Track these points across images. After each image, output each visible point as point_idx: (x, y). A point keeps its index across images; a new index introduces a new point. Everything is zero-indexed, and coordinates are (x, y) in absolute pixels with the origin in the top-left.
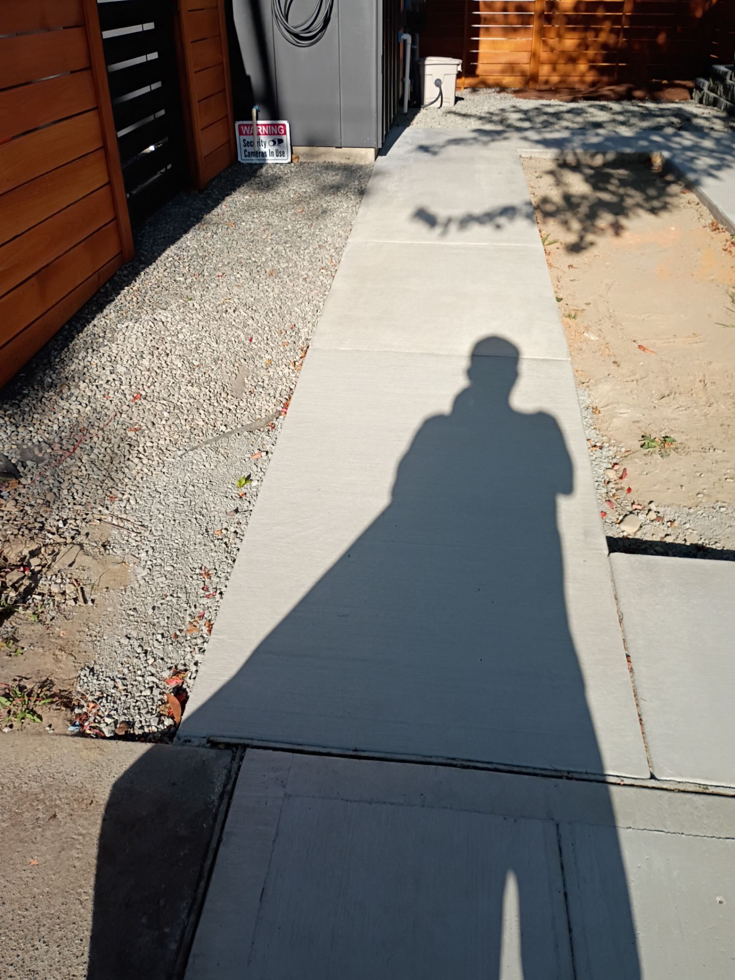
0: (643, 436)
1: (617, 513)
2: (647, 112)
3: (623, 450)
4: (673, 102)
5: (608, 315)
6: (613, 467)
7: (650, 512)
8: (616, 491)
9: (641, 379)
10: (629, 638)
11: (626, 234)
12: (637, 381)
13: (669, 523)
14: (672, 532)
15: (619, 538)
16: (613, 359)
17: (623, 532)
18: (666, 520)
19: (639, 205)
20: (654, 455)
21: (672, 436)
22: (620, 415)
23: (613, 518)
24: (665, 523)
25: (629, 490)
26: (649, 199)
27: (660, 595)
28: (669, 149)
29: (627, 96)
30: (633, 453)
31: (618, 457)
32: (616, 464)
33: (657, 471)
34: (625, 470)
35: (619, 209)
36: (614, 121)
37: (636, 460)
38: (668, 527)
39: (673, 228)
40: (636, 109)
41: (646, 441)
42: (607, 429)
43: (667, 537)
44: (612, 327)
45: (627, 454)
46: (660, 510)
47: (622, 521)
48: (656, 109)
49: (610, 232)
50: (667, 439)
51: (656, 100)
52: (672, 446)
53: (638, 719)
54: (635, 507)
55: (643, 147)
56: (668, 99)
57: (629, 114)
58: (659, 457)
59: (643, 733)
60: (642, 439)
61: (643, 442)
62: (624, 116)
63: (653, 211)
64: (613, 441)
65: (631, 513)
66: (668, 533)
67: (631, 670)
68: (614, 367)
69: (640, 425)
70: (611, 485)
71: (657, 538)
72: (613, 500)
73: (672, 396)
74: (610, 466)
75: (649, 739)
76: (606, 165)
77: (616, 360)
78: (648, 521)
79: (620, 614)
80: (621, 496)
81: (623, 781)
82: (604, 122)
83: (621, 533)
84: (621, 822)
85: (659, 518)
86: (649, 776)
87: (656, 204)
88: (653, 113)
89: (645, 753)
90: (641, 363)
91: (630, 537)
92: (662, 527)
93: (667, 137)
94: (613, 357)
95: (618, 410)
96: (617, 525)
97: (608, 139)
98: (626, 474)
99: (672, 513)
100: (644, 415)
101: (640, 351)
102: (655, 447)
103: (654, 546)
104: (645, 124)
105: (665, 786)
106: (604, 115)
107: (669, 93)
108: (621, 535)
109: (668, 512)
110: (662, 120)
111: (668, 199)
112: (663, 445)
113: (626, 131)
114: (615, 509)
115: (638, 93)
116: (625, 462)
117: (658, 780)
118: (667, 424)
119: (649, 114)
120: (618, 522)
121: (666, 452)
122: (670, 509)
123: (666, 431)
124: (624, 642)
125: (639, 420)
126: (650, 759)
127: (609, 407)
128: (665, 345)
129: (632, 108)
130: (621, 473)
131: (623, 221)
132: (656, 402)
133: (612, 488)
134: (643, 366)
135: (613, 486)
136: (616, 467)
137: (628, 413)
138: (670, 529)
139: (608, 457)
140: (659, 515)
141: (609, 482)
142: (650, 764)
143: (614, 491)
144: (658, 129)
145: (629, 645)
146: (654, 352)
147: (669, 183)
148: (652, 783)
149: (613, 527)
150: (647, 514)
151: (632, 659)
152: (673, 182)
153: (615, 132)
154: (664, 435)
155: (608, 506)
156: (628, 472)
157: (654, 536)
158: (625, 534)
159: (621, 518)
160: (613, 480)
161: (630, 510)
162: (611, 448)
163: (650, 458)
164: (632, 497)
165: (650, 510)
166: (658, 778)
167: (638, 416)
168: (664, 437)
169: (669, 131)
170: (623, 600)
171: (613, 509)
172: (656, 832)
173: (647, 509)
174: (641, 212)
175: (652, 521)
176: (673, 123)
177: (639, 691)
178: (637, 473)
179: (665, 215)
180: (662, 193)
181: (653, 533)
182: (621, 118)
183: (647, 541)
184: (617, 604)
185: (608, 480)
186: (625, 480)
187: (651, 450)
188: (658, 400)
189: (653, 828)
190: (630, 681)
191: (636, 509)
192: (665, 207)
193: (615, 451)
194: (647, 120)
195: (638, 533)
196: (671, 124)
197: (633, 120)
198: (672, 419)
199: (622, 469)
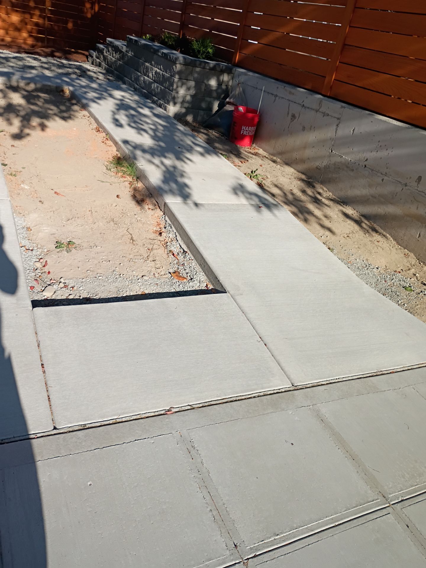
0: (57, 242)
1: (41, 286)
2: (62, 65)
3: (46, 250)
4: (77, 62)
5: (36, 175)
6: (39, 260)
7: (60, 283)
9: (56, 210)
10: (43, 354)
11: (48, 130)
12: (54, 212)
13: (71, 288)
14: (73, 293)
15: (42, 300)
16: (40, 200)
18: (69, 287)
19: (55, 114)
20: (63, 252)
21: (73, 241)
22: (43, 231)
23: (39, 289)
24: (69, 289)
25: (49, 273)
26: (62, 111)
27: (62, 327)
28: (73, 86)
29: (52, 55)
30: (51, 251)
31: (42, 255)
32: (41, 259)
33: (65, 261)
34: (46, 261)
35: (44, 116)
36: (42, 67)
37: (53, 255)
38: (71, 290)
39: (75, 129)
40: (55, 62)
41: (59, 245)
42: (36, 240)
43: (70, 296)
44: (39, 181)
45: (48, 253)
46: (66, 281)
47: (43, 290)
48: (67, 64)
49: (39, 129)
50: (70, 242)
51: (67, 59)
52: (73, 246)
54: (52, 281)
55: (57, 83)
56: (75, 60)
57: (51, 64)
58: (66, 252)
60: (56, 244)
61: (57, 245)
62: (48, 65)
63: (64, 119)
64: (39, 246)
66: (71, 294)
68: (40, 204)
69: (55, 236)
70: (38, 271)
71: (64, 297)
72: (38, 279)
73: (73, 220)
74: (38, 260)
75: (53, 407)
76: (36, 90)
77: (41, 200)
78: (59, 289)
79: (38, 342)
80: (44, 277)
82: (36, 67)
83: (43, 297)
85: (66, 286)
87: (65, 115)
88: (65, 65)
90: (56, 202)
91: (49, 299)
92: (67, 291)
93: (72, 79)
94: (39, 198)
95: (42, 228)
96: (41, 293)
97: (37, 76)
98: (47, 264)
99: (73, 282)
100: (57, 230)
101: (56, 195)
102: (64, 247)
103: (62, 302)
104: (60, 71)
105: (61, 432)
106: (36, 63)
107: (75, 56)
109: (71, 282)
110: (70, 70)
111: (72, 113)
112: (68, 246)
113: (49, 73)
114: (40, 284)
115: (57, 54)
116: (46, 257)
117: (58, 429)
118: (70, 234)
119: (63, 66)
120: (42, 291)
121: (69, 249)
122: (72, 280)
123: (70, 238)
124: (41, 357)
125: (54, 233)
127: (37, 227)
128: (70, 191)
129: (53, 61)
130: (44, 264)
131: (46, 123)
132: (65, 223)
133: (39, 273)
134: (57, 203)
135: (39, 271)
136: (41, 261)
137: (48, 229)
138: (72, 291)
139: (37, 255)
140: (65, 284)
141: (37, 269)
143: (40, 274)
144: (67, 74)
145: (43, 358)
146: (63, 196)
147: (73, 104)
149: (38, 294)
150: (58, 285)
151: (45, 366)
152: (76, 104)
153: (42, 73)
154: (69, 241)
155: (36, 283)
156: (48, 262)
157: (62, 296)
158: (46, 297)
159: (43, 289)
160: (39, 268)
161: (49, 284)
162: (39, 250)
163: (61, 253)
164: (50, 276)
165: (60, 282)
167: (54, 231)
169: (74, 76)
170: (40, 334)
171: (38, 284)
174: (57, 119)
175: (62, 288)
176: (76, 72)
178: (53, 262)
179: (70, 122)
180: (69, 109)
182: (46, 66)
183: (58, 300)
184: (37, 337)
185: (36, 268)
186: (46, 267)
187: (61, 249)
188: (66, 221)
191: (52, 283)
192: (70, 118)
193: (41, 252)
194: (62, 69)
195: (53, 296)
196: (75, 73)
197: (53, 68)
198: (73, 232)
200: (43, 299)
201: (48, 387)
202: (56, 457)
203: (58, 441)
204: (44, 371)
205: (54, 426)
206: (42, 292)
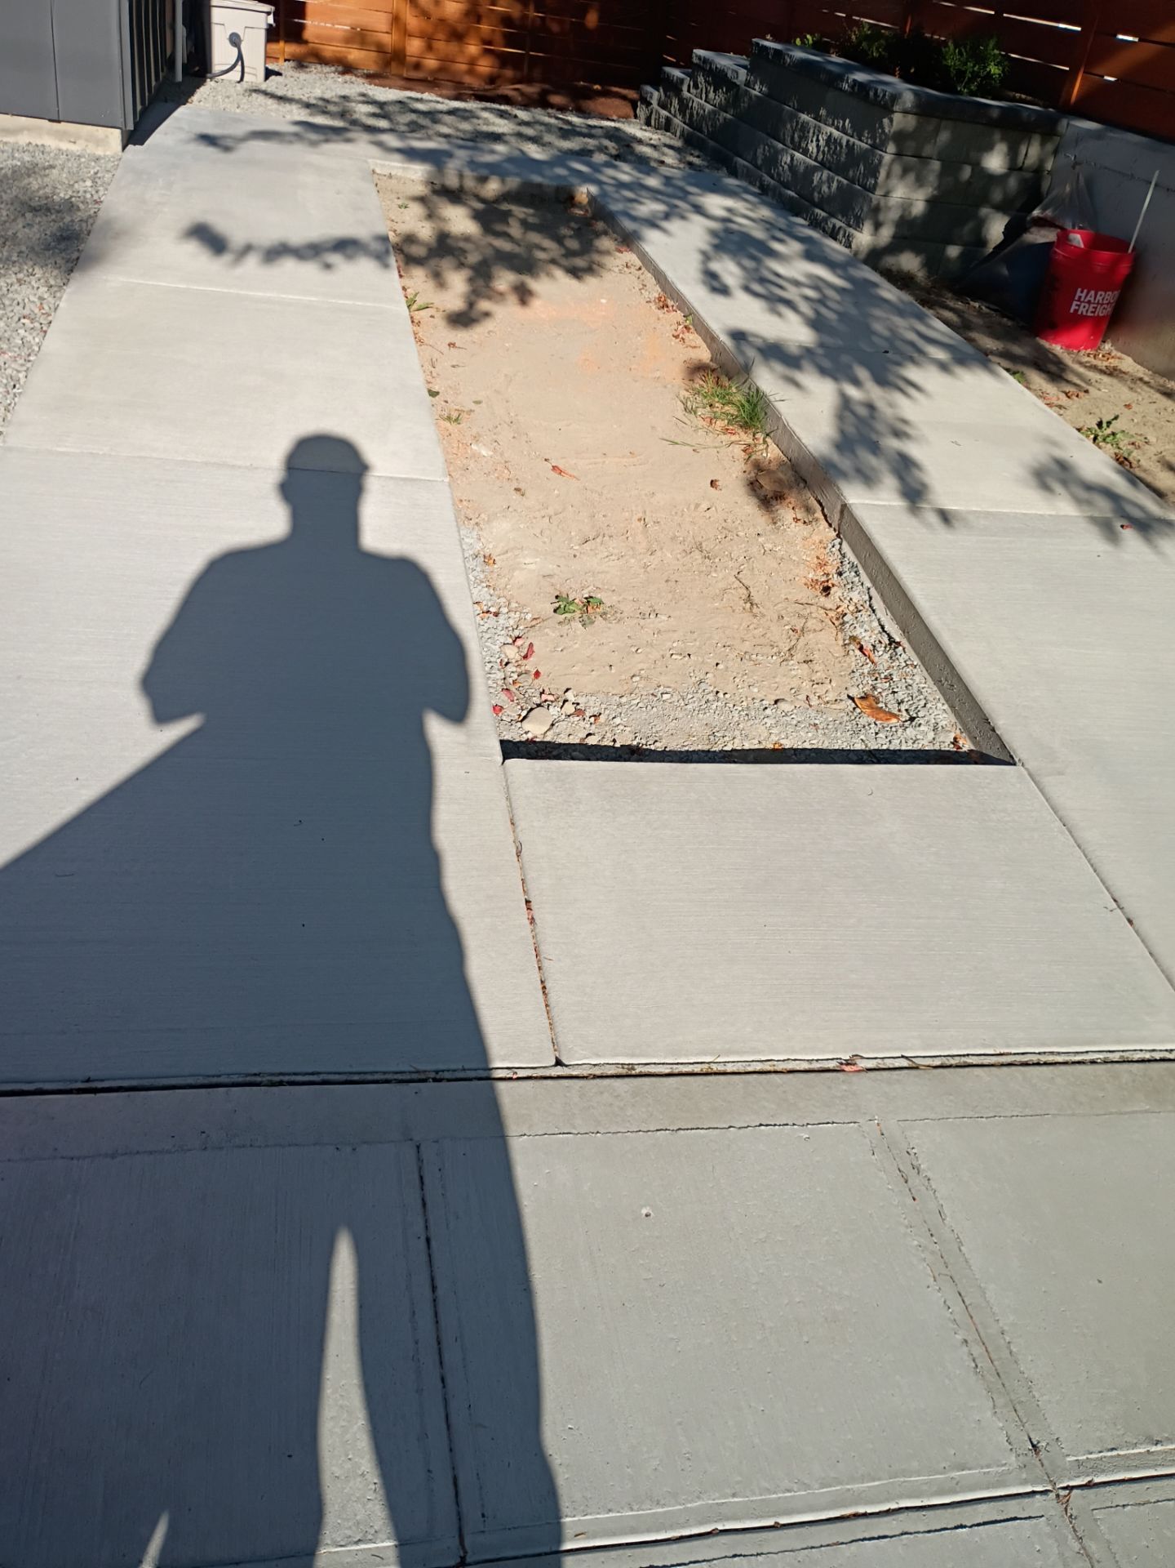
0: (557, 597)
1: (519, 707)
2: (570, 127)
3: (529, 617)
4: (608, 119)
5: (508, 420)
6: (514, 641)
7: (566, 703)
8: (518, 676)
9: (556, 514)
10: (531, 875)
11: (536, 303)
12: (550, 518)
13: (593, 719)
14: (597, 731)
15: (521, 742)
16: (516, 485)
17: (526, 733)
18: (588, 714)
19: (553, 261)
20: (572, 623)
21: (599, 596)
22: (525, 566)
23: (513, 715)
24: (587, 719)
25: (537, 674)
26: (570, 254)
27: (574, 813)
28: (599, 183)
29: (542, 102)
30: (543, 621)
31: (521, 627)
32: (519, 637)
33: (577, 646)
34: (531, 645)
35: (525, 265)
36: (520, 135)
37: (547, 630)
38: (591, 724)
39: (603, 301)
40: (553, 121)
41: (562, 604)
42: (505, 588)
43: (589, 737)
44: (514, 437)
45: (534, 623)
46: (581, 700)
47: (525, 718)
48: (583, 126)
49: (512, 299)
50: (591, 600)
51: (581, 112)
52: (598, 610)
53: (540, 986)
54: (544, 697)
55: (559, 177)
56: (601, 114)
57: (542, 128)
58: (580, 625)
59: (547, 1006)
60: (557, 600)
61: (557, 605)
62: (535, 130)
63: (575, 273)
64: (514, 605)
65: (539, 705)
66: (591, 732)
67: (532, 921)
68: (516, 496)
69: (553, 581)
70: (510, 668)
71: (574, 740)
72: (513, 688)
73: (598, 540)
74: (510, 641)
75: (555, 1012)
76: (506, 197)
77: (520, 487)
78: (563, 717)
79: (518, 844)
80: (525, 684)
81: (516, 1073)
82: (504, 134)
83: (524, 735)
84: (513, 1128)
85: (579, 712)
86: (553, 1062)
87: (580, 262)
88: (578, 129)
89: (549, 1031)
90: (556, 492)
91: (537, 740)
92: (582, 724)
93: (596, 168)
94: (515, 481)
95: (522, 560)
96: (519, 724)
97: (510, 160)
98: (533, 652)
99: (598, 704)
100: (559, 566)
101: (554, 475)
102: (574, 611)
103: (570, 751)
104: (566, 145)
105: (575, 1073)
106: (506, 125)
107: (601, 104)
108: (524, 738)
109: (591, 703)
110: (591, 143)
111: (596, 257)
112: (585, 608)
113: (538, 152)
114: (516, 702)
115: (556, 99)
116: (531, 633)
117: (566, 1066)
118: (591, 579)
119: (571, 132)
120: (520, 719)
121: (589, 618)
122: (594, 698)
123: (590, 589)
124: (523, 883)
125: (552, 573)
126: (556, 1039)
127: (509, 554)
128: (590, 466)
129: (547, 119)
130: (525, 651)
131: (533, 284)
132: (577, 547)
133: (513, 672)
134: (558, 496)
135: (514, 669)
136: (519, 642)
137: (536, 563)
138: (593, 726)
139: (507, 628)
140: (578, 707)
141: (507, 664)
142: (556, 1047)
143: (515, 676)
144: (583, 154)
145: (530, 885)
146: (574, 477)
147: (598, 235)
148: (559, 1071)
149: (513, 727)
150: (561, 708)
151: (533, 905)
152: (606, 233)
153: (521, 151)
154: (587, 596)
155: (506, 698)
156: (535, 648)
157: (571, 737)
158: (530, 736)
159: (524, 713)
160: (514, 661)
161: (539, 702)
162: (512, 614)
163: (567, 627)
164: (541, 683)
165: (565, 701)
166: (567, 1063)
167: (550, 567)
168: (586, 598)
169: (599, 158)
170: (522, 825)
171: (513, 701)
172: (561, 1136)
173: (561, 700)
174: (559, 273)
175: (569, 716)
176: (606, 148)
177: (543, 948)
178: (548, 649)
179: (591, 281)
180: (587, 248)
181: (570, 733)
182: (529, 131)
183: (560, 744)
184: (514, 832)
185: (506, 660)
186: (531, 659)
187: (568, 615)
188: (580, 545)
189: (557, 1131)
190: (531, 936)
191: (546, 701)
192: (590, 270)
193: (517, 620)
194: (569, 140)
195: (548, 733)
196: (602, 149)
197: (548, 138)
198: (598, 573)
199: (527, 644)
200: (523, 740)
201: (542, 959)
202: (564, 1133)
203: (568, 1094)
204: (533, 918)
205: (557, 1058)
206: (522, 721)
